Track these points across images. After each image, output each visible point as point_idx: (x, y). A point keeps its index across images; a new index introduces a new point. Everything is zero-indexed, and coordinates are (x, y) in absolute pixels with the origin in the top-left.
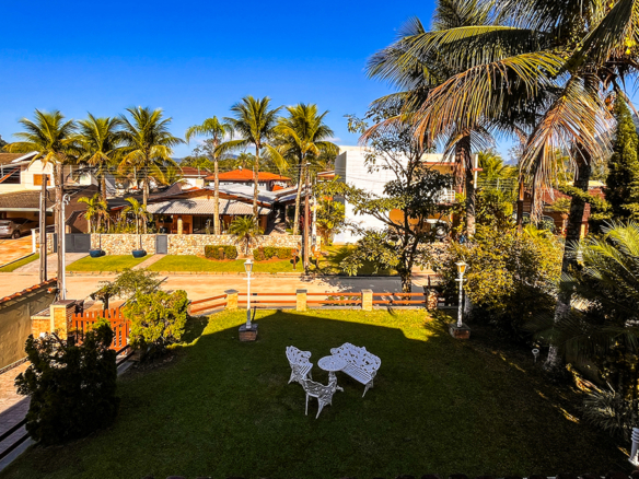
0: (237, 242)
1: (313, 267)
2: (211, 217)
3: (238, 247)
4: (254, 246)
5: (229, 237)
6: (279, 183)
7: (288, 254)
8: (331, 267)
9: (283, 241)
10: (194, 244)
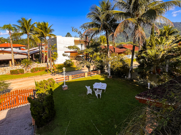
0: (23, 67)
1: (53, 71)
2: (11, 60)
3: (24, 69)
4: (30, 68)
5: (20, 66)
6: (23, 48)
7: (43, 69)
8: (59, 71)
9: (41, 65)
10: (5, 70)
